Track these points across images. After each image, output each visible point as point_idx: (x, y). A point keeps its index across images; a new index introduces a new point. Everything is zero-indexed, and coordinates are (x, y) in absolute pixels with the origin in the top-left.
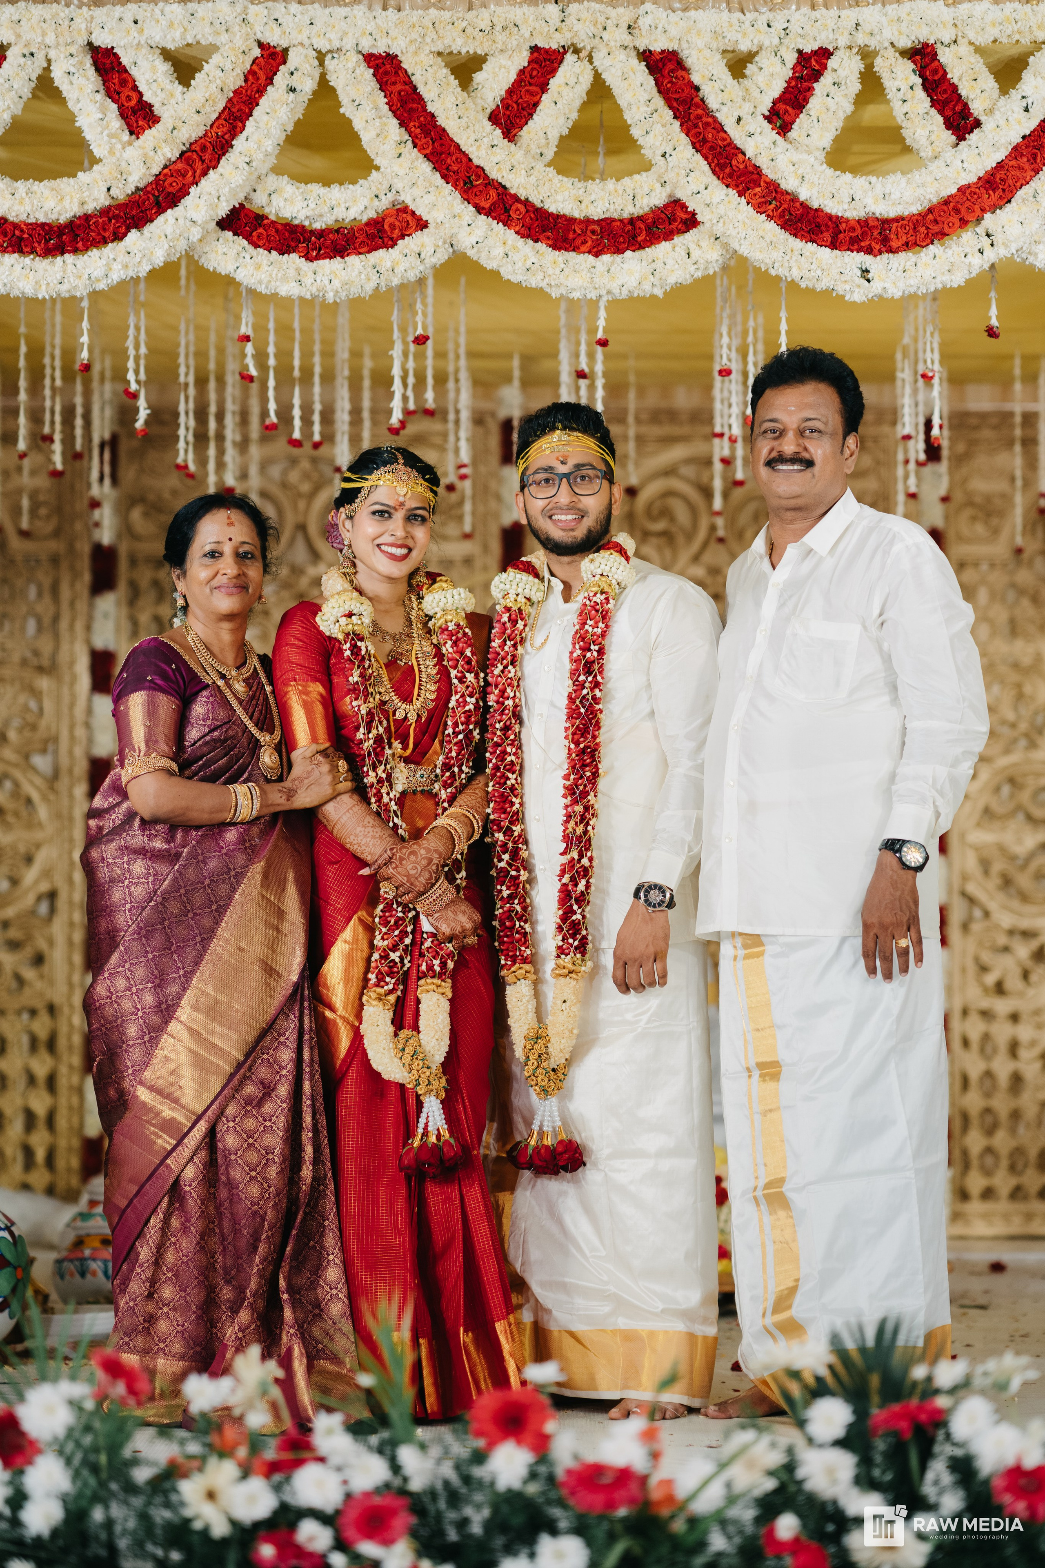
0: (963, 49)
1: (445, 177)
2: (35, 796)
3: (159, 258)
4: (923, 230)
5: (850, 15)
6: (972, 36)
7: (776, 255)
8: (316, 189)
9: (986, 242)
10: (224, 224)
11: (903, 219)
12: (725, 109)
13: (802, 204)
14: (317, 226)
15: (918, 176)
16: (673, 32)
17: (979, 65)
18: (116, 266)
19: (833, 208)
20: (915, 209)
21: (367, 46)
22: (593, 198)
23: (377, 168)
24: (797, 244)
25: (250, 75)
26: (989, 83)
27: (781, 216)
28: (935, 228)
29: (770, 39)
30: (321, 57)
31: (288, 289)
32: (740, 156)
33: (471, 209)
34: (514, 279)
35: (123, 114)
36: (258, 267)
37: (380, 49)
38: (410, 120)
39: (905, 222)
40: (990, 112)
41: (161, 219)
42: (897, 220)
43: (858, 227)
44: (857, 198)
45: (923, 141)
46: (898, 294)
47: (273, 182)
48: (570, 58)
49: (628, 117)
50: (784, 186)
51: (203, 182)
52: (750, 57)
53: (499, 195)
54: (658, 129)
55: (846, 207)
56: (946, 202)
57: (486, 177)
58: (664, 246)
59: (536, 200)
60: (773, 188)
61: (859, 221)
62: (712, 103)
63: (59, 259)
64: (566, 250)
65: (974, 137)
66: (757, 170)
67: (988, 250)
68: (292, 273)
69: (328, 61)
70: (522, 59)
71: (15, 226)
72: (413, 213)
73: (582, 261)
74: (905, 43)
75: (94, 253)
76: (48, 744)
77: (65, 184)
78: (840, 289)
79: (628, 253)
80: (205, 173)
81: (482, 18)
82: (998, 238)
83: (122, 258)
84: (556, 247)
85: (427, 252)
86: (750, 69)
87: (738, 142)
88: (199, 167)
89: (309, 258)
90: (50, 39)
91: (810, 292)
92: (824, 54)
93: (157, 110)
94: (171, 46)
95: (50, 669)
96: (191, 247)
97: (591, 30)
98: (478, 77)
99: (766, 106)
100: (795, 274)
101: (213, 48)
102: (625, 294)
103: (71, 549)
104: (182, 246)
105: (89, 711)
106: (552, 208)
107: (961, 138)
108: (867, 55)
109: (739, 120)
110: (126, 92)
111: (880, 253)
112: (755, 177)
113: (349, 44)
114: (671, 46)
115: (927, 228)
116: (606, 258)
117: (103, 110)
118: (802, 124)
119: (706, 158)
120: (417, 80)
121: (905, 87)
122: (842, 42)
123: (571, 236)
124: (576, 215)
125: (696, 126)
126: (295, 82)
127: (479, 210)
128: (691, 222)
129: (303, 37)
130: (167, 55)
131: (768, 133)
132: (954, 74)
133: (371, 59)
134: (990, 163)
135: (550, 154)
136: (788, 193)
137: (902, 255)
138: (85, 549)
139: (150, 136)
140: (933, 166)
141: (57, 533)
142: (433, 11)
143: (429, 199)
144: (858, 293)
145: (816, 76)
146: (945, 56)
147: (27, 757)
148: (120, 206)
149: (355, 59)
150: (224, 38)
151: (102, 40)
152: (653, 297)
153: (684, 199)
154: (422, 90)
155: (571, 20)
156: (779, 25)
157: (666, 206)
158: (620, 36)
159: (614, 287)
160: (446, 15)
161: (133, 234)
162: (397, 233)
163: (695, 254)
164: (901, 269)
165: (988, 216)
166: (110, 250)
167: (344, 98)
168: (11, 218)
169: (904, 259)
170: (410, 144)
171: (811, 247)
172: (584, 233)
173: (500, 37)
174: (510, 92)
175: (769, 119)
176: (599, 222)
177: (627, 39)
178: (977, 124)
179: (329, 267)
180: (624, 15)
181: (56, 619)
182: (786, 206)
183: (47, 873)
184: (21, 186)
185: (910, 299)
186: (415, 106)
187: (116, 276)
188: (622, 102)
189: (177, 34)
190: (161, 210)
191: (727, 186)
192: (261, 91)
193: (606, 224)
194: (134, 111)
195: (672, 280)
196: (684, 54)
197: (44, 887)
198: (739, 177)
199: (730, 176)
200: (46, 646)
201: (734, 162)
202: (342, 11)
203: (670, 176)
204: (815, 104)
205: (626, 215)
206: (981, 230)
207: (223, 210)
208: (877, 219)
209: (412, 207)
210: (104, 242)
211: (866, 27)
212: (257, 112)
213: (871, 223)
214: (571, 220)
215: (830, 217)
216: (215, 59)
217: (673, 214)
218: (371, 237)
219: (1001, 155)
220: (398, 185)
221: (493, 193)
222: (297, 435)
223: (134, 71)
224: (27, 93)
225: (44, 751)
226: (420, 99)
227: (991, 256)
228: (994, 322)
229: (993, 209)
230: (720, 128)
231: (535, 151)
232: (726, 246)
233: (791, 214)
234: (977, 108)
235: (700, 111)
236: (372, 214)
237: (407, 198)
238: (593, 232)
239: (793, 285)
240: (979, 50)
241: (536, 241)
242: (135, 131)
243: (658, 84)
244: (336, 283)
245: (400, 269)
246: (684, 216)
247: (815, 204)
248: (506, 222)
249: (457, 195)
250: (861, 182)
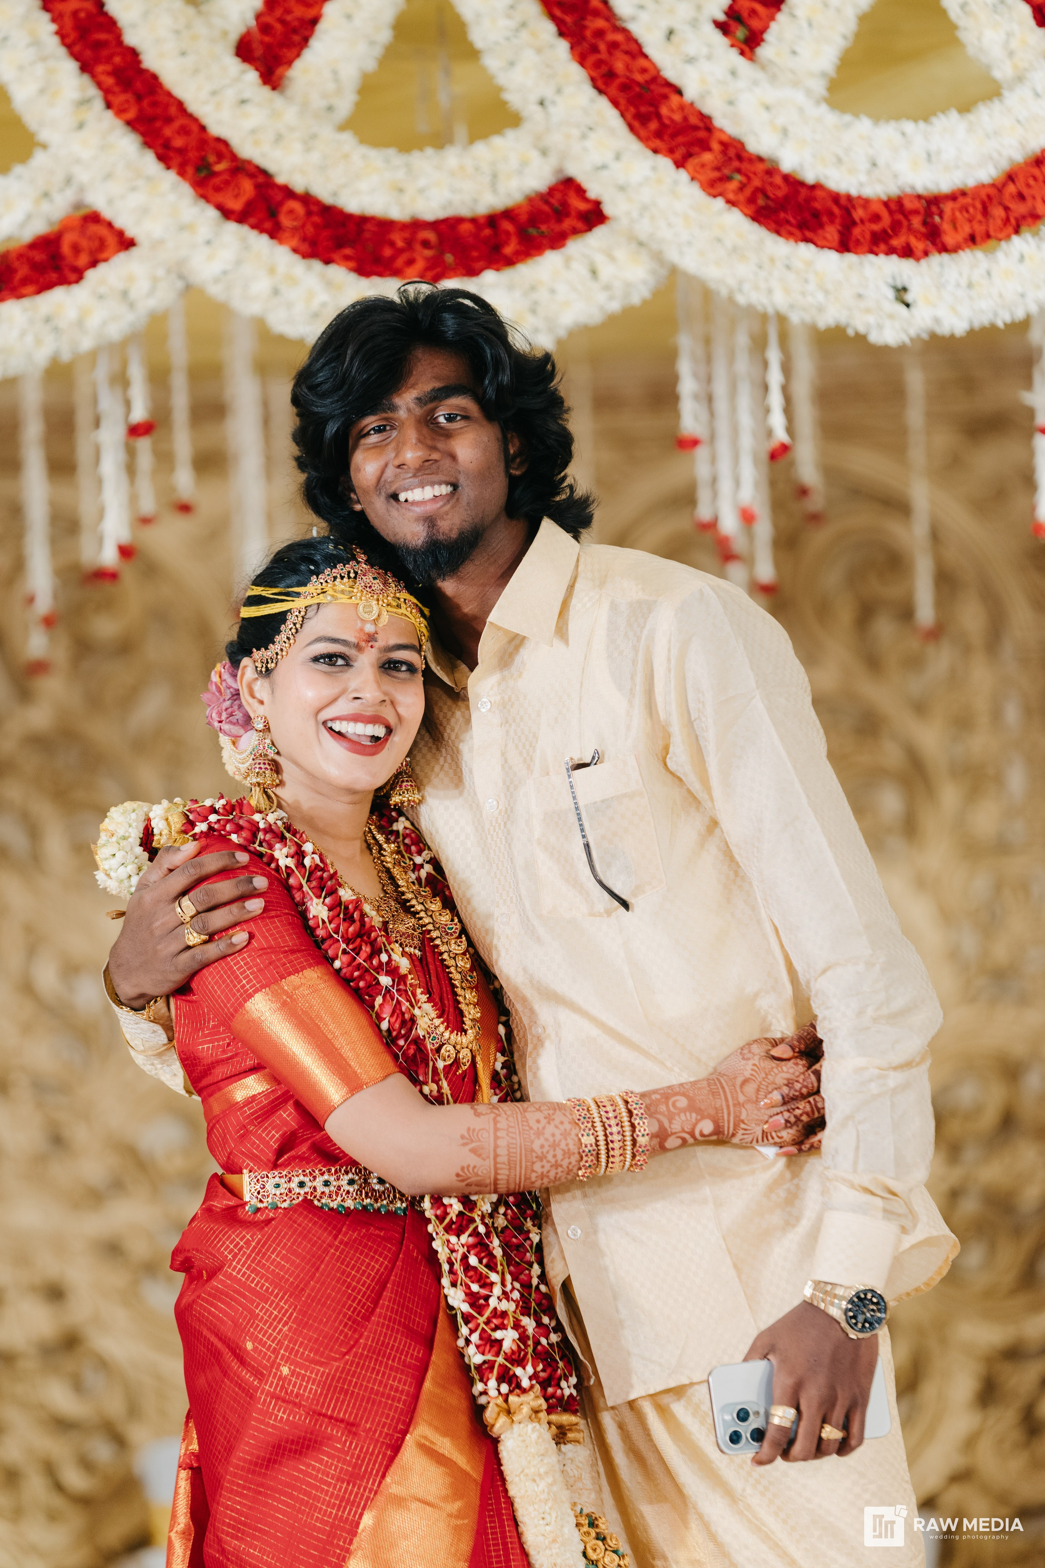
1: (165, 158)
4: (998, 212)
7: (746, 269)
11: (963, 193)
12: (644, 16)
13: (787, 178)
15: (988, 116)
19: (843, 180)
20: (983, 174)
22: (422, 182)
23: (44, 146)
24: (781, 246)
27: (751, 200)
28: (1019, 209)
32: (674, 99)
33: (212, 213)
38: (98, 61)
39: (968, 200)
42: (953, 197)
43: (885, 214)
44: (881, 162)
45: (996, 52)
46: (961, 328)
50: (753, 146)
53: (257, 187)
54: (528, 59)
55: (863, 178)
57: (234, 157)
58: (550, 259)
59: (324, 193)
60: (736, 152)
61: (886, 204)
62: (622, 6)
64: (380, 275)
66: (706, 121)
72: (110, 225)
78: (861, 324)
84: (361, 272)
85: (139, 289)
87: (670, 73)
106: (354, 203)
109: (671, 33)
111: (926, 254)
112: (702, 134)
115: (1007, 209)
118: (781, 34)
119: (615, 103)
123: (387, 252)
124: (397, 212)
125: (595, 49)
127: (227, 214)
128: (594, 216)
131: (727, 52)
135: (345, 105)
136: (760, 159)
137: (966, 256)
140: (1016, 97)
143: (136, 199)
144: (892, 328)
153: (582, 178)
157: (552, 190)
162: (83, 260)
163: (606, 271)
164: (964, 282)
169: (968, 262)
170: (99, 103)
171: (806, 250)
172: (410, 244)
174: (271, 3)
175: (723, 27)
176: (436, 225)
182: (757, 183)
186: (103, 36)
191: (655, 151)
193: (449, 228)
198: (673, 136)
199: (659, 134)
201: (664, 111)
203: (556, 137)
205: (482, 210)
208: (919, 197)
209: (107, 213)
213: (909, 205)
214: (385, 226)
215: (836, 198)
217: (565, 204)
218: (38, 266)
220: (83, 176)
221: (247, 187)
226: (111, 25)
230: (636, 50)
231: (318, 102)
232: (658, 257)
233: (767, 197)
235: (600, 23)
236: (38, 228)
237: (98, 201)
238: (426, 244)
241: (327, 261)
245: (94, 321)
246: (582, 206)
247: (810, 178)
248: (274, 232)
249: (186, 190)
250: (888, 132)
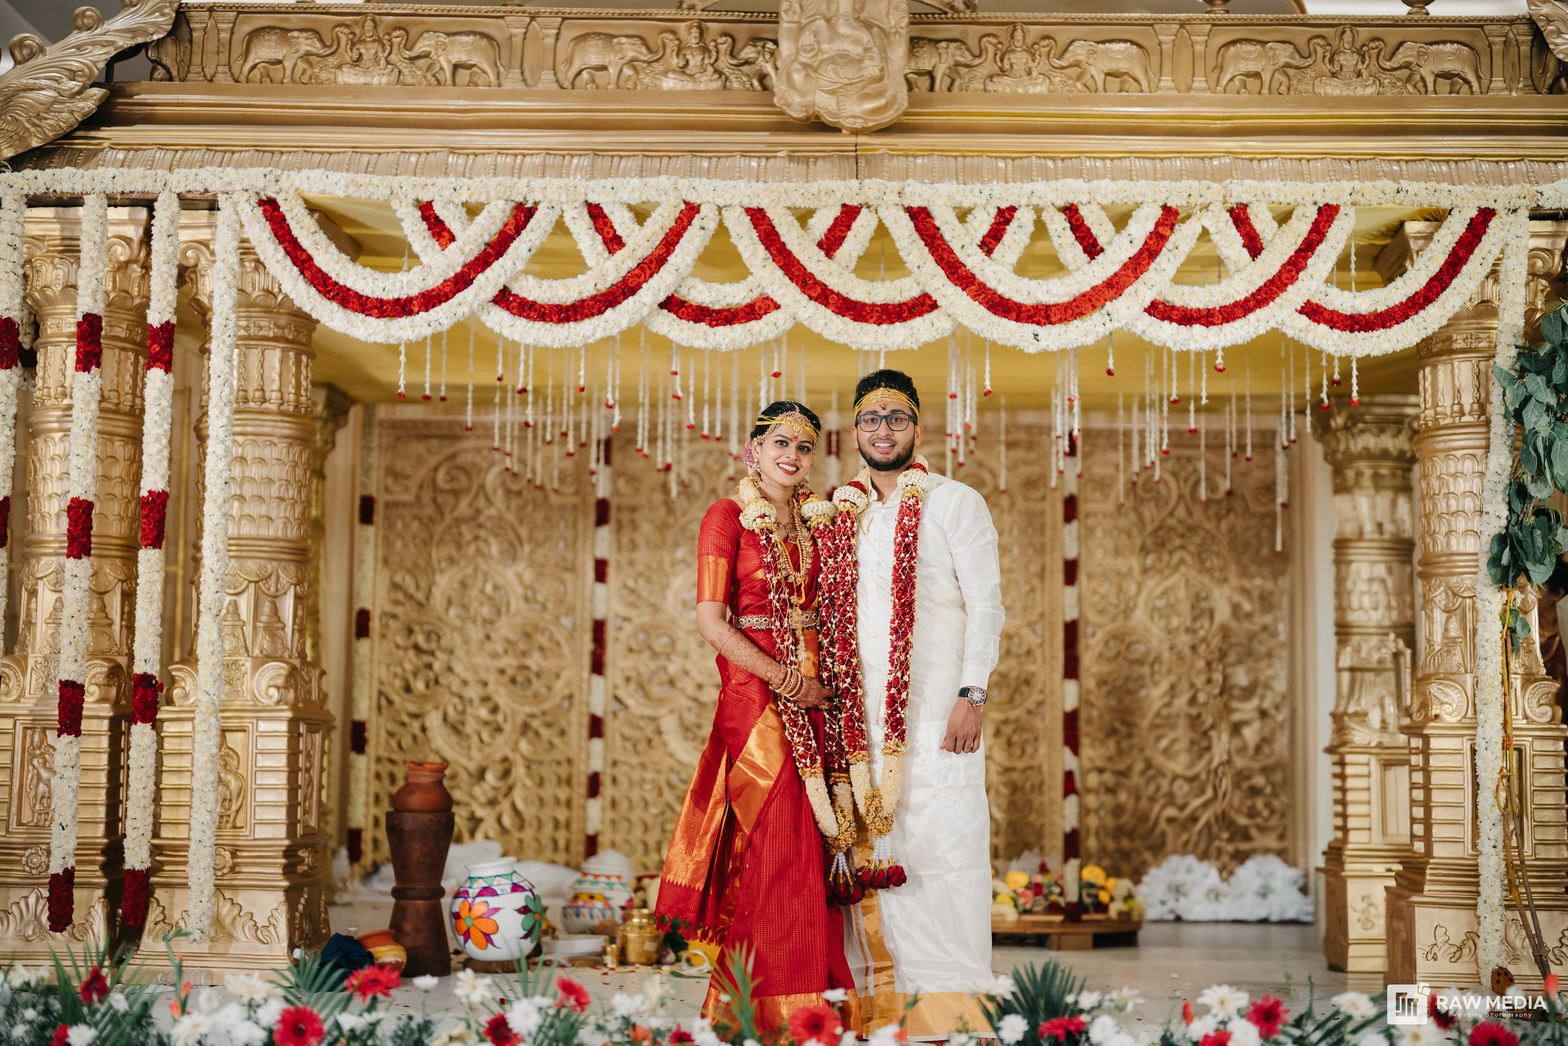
0: (1094, 207)
1: (791, 279)
2: (562, 640)
3: (624, 324)
4: (1070, 312)
5: (1028, 187)
6: (1099, 199)
7: (984, 325)
8: (716, 286)
9: (1107, 318)
10: (662, 306)
11: (1058, 305)
12: (954, 241)
13: (999, 296)
14: (717, 307)
15: (1067, 280)
16: (925, 196)
17: (1103, 215)
18: (599, 329)
19: (1018, 298)
20: (1065, 299)
21: (747, 203)
22: (877, 292)
23: (752, 274)
24: (996, 319)
25: (679, 220)
26: (1110, 227)
27: (987, 303)
28: (1078, 311)
29: (981, 200)
30: (720, 209)
31: (699, 343)
32: (963, 268)
33: (806, 298)
34: (831, 338)
35: (606, 242)
36: (682, 330)
37: (754, 205)
38: (771, 246)
39: (1060, 307)
40: (1110, 243)
41: (625, 302)
42: (1055, 306)
43: (1031, 310)
44: (1032, 293)
45: (1071, 260)
46: (1055, 349)
47: (691, 281)
48: (864, 211)
49: (898, 245)
50: (989, 285)
51: (651, 281)
52: (969, 211)
53: (822, 289)
54: (915, 251)
55: (1025, 298)
56: (1084, 295)
57: (814, 279)
58: (918, 320)
59: (844, 293)
60: (982, 287)
61: (1032, 307)
62: (947, 237)
63: (566, 325)
64: (862, 321)
65: (1100, 258)
66: (973, 276)
67: (1108, 325)
68: (701, 334)
69: (724, 212)
70: (837, 211)
71: (541, 306)
72: (772, 300)
73: (871, 328)
74: (1061, 203)
75: (587, 321)
76: (571, 611)
77: (571, 282)
78: (1022, 345)
79: (897, 324)
80: (651, 276)
81: (814, 187)
82: (1114, 316)
83: (603, 324)
84: (855, 319)
85: (781, 322)
86: (969, 218)
87: (962, 260)
88: (648, 272)
89: (711, 326)
90: (563, 198)
91: (1004, 347)
92: (1012, 209)
93: (624, 240)
94: (633, 203)
95: (572, 569)
96: (643, 319)
97: (877, 194)
98: (811, 222)
99: (979, 238)
100: (995, 336)
101: (657, 204)
102: (895, 348)
103: (584, 500)
104: (638, 318)
105: (593, 593)
106: (853, 297)
107: (1092, 258)
108: (1038, 210)
109: (963, 247)
110: (607, 229)
111: (1045, 324)
112: (971, 280)
113: (736, 202)
114: (923, 204)
115: (1073, 311)
116: (884, 326)
117: (593, 239)
118: (999, 250)
119: (943, 268)
120: (775, 223)
121: (1059, 229)
122: (1024, 202)
123: (864, 313)
124: (868, 301)
125: (938, 250)
126: (705, 223)
127: (811, 298)
128: (934, 306)
129: (709, 198)
130: (630, 208)
131: (981, 255)
132: (1088, 222)
133: (749, 211)
134: (1110, 272)
135: (852, 266)
136: (991, 290)
137: (1058, 326)
138: (592, 502)
139: (620, 254)
140: (1076, 275)
141: (577, 493)
142: (785, 184)
143: (781, 291)
144: (1032, 348)
145: (1008, 222)
146: (1083, 211)
147: (557, 618)
148: (602, 295)
149: (739, 211)
150: (664, 198)
151: (594, 199)
152: (912, 350)
153: (931, 293)
154: (778, 229)
155: (866, 189)
156: (986, 192)
157: (920, 297)
158: (894, 198)
159: (889, 343)
160: (793, 185)
161: (609, 311)
162: (762, 311)
163: (937, 324)
164: (1057, 334)
165: (1108, 303)
166: (596, 320)
167: (732, 233)
168: (539, 301)
169: (1058, 328)
170: (771, 260)
171: (1005, 320)
172: (872, 312)
173: (824, 198)
174: (830, 230)
175: (981, 247)
176: (881, 306)
177: (898, 200)
178: (1102, 250)
179: (723, 330)
180: (896, 185)
181: (575, 540)
182: (989, 297)
183: (568, 684)
184: (545, 283)
185: (1063, 352)
186: (774, 237)
187: (600, 334)
188: (894, 236)
189: (637, 196)
190: (626, 297)
191: (956, 285)
192: (685, 229)
193: (885, 307)
194: (611, 240)
195: (923, 339)
196: (930, 209)
197: (566, 692)
198: (962, 280)
199: (957, 280)
200: (569, 556)
201: (960, 271)
202: (731, 183)
203: (922, 279)
204: (1007, 238)
205: (896, 302)
206: (1104, 311)
207: (662, 298)
208: (1043, 305)
209: (771, 296)
210: (593, 315)
211: (1037, 194)
212: (682, 241)
213: (1040, 308)
214: (864, 305)
215: (1015, 304)
216: (659, 210)
217: (924, 302)
218: (747, 314)
219: (1116, 268)
220: (764, 284)
221: (819, 289)
222: (706, 432)
223: (611, 217)
224: (549, 229)
225: (567, 614)
226: (777, 234)
227: (1110, 327)
228: (1111, 367)
229: (1111, 299)
230: (951, 252)
231: (844, 264)
232: (954, 320)
233: (992, 302)
234: (1102, 241)
235: (940, 242)
236: (748, 301)
237: (770, 292)
238: (877, 311)
239: (994, 344)
240: (1103, 208)
242: (611, 252)
243: (916, 226)
244: (727, 340)
245: (764, 332)
246: (930, 302)
247: (1007, 296)
248: (827, 305)
249: (798, 289)
250: (1034, 283)
